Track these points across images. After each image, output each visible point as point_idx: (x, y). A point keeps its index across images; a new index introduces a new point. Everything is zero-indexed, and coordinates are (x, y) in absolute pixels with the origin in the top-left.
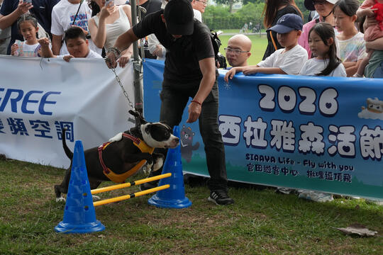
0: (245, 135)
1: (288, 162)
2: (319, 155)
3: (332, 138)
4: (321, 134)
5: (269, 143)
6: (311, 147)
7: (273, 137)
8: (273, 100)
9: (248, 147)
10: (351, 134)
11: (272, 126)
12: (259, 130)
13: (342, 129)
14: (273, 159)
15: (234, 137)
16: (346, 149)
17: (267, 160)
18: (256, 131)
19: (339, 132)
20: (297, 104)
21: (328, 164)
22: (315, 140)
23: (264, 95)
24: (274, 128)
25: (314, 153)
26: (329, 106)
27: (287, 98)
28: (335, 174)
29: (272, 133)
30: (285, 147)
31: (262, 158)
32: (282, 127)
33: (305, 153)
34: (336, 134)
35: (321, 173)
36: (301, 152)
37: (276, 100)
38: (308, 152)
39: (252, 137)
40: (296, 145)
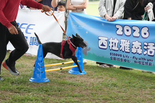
0: (110, 45)
1: (127, 57)
2: (139, 54)
3: (145, 47)
4: (141, 46)
5: (119, 49)
6: (137, 51)
7: (121, 46)
8: (122, 31)
9: (111, 50)
10: (153, 46)
11: (121, 42)
12: (115, 43)
13: (149, 44)
14: (121, 56)
15: (105, 46)
16: (151, 52)
17: (119, 56)
18: (114, 44)
19: (148, 45)
20: (132, 33)
21: (143, 59)
22: (138, 48)
23: (118, 29)
24: (122, 42)
25: (138, 53)
26: (145, 34)
27: (128, 30)
28: (146, 63)
29: (121, 45)
30: (126, 51)
31: (116, 55)
32: (125, 42)
33: (134, 54)
34: (147, 46)
35: (140, 62)
36: (133, 53)
37: (123, 31)
38: (136, 53)
39: (112, 46)
40: (130, 50)
